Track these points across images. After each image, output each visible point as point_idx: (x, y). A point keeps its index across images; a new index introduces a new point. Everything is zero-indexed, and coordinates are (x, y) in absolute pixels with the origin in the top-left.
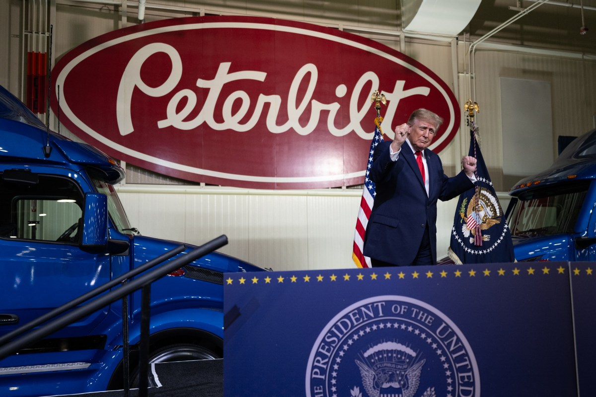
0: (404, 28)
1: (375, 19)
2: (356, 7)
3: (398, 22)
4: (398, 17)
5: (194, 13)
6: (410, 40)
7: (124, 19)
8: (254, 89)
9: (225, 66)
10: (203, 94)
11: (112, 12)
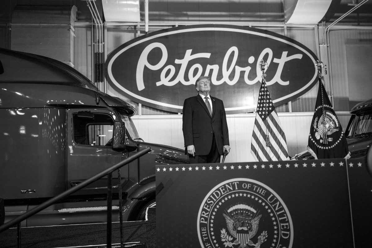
0: (286, 22)
1: (269, 19)
2: (258, 14)
3: (283, 19)
4: (283, 16)
5: (173, 26)
6: (290, 29)
7: (139, 32)
8: (204, 62)
9: (189, 52)
10: (178, 67)
11: (133, 29)
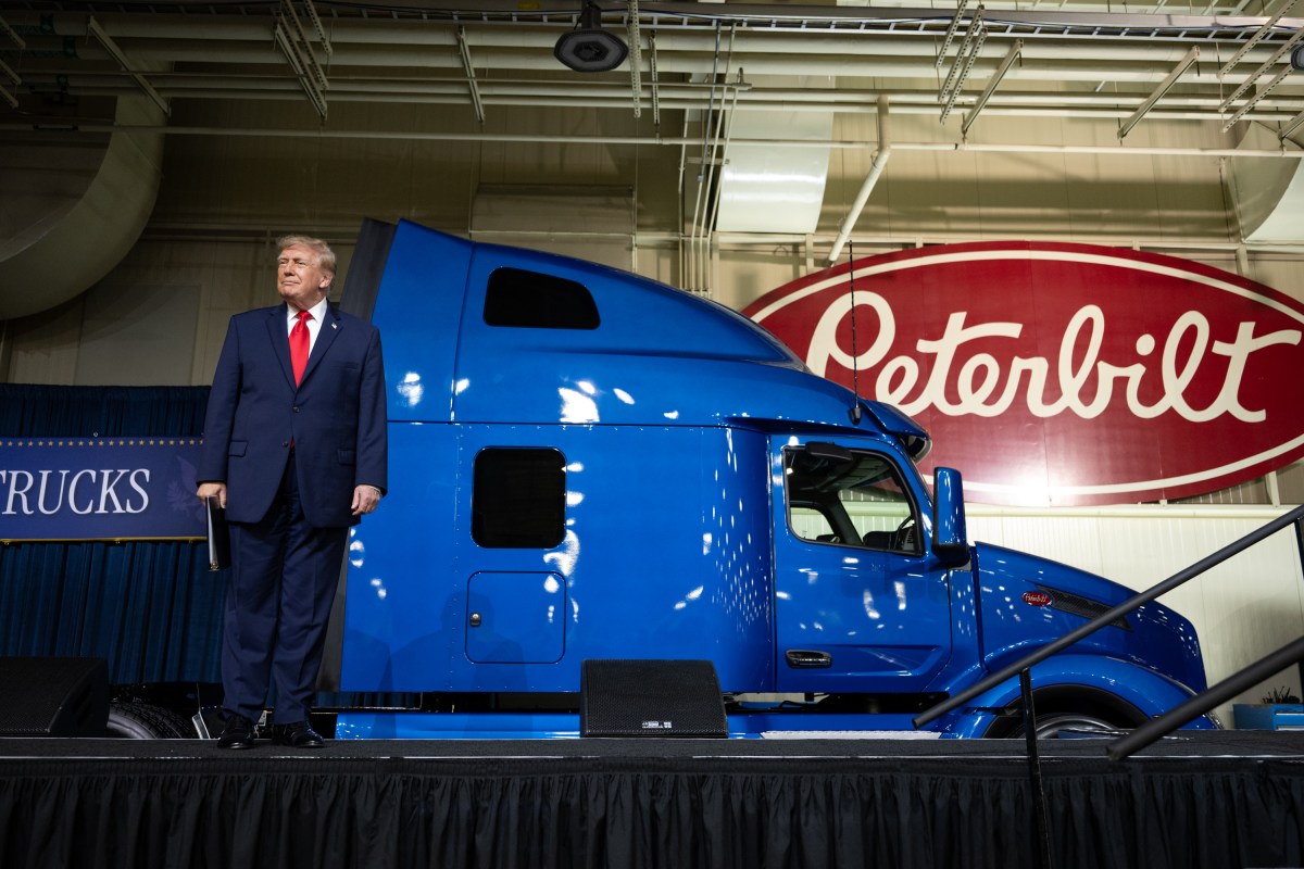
0: (1245, 237)
1: (1189, 228)
2: (1155, 213)
3: (1231, 230)
4: (1230, 221)
5: (905, 245)
6: (1254, 255)
7: (809, 263)
8: (1004, 350)
9: (957, 319)
10: (927, 362)
11: (790, 254)
